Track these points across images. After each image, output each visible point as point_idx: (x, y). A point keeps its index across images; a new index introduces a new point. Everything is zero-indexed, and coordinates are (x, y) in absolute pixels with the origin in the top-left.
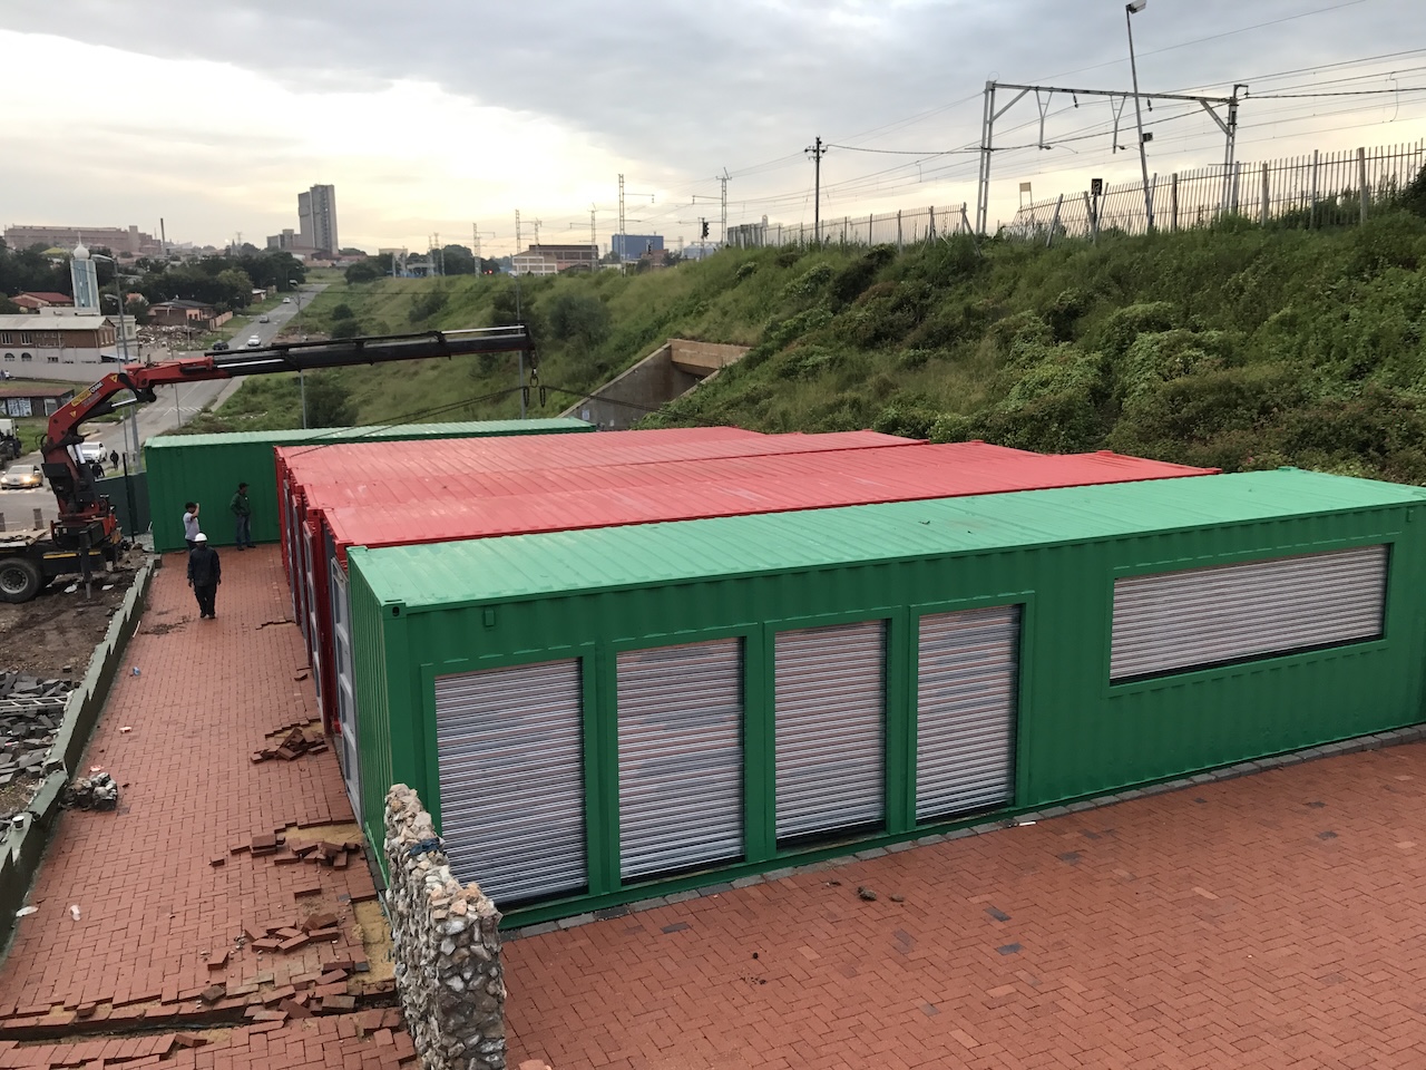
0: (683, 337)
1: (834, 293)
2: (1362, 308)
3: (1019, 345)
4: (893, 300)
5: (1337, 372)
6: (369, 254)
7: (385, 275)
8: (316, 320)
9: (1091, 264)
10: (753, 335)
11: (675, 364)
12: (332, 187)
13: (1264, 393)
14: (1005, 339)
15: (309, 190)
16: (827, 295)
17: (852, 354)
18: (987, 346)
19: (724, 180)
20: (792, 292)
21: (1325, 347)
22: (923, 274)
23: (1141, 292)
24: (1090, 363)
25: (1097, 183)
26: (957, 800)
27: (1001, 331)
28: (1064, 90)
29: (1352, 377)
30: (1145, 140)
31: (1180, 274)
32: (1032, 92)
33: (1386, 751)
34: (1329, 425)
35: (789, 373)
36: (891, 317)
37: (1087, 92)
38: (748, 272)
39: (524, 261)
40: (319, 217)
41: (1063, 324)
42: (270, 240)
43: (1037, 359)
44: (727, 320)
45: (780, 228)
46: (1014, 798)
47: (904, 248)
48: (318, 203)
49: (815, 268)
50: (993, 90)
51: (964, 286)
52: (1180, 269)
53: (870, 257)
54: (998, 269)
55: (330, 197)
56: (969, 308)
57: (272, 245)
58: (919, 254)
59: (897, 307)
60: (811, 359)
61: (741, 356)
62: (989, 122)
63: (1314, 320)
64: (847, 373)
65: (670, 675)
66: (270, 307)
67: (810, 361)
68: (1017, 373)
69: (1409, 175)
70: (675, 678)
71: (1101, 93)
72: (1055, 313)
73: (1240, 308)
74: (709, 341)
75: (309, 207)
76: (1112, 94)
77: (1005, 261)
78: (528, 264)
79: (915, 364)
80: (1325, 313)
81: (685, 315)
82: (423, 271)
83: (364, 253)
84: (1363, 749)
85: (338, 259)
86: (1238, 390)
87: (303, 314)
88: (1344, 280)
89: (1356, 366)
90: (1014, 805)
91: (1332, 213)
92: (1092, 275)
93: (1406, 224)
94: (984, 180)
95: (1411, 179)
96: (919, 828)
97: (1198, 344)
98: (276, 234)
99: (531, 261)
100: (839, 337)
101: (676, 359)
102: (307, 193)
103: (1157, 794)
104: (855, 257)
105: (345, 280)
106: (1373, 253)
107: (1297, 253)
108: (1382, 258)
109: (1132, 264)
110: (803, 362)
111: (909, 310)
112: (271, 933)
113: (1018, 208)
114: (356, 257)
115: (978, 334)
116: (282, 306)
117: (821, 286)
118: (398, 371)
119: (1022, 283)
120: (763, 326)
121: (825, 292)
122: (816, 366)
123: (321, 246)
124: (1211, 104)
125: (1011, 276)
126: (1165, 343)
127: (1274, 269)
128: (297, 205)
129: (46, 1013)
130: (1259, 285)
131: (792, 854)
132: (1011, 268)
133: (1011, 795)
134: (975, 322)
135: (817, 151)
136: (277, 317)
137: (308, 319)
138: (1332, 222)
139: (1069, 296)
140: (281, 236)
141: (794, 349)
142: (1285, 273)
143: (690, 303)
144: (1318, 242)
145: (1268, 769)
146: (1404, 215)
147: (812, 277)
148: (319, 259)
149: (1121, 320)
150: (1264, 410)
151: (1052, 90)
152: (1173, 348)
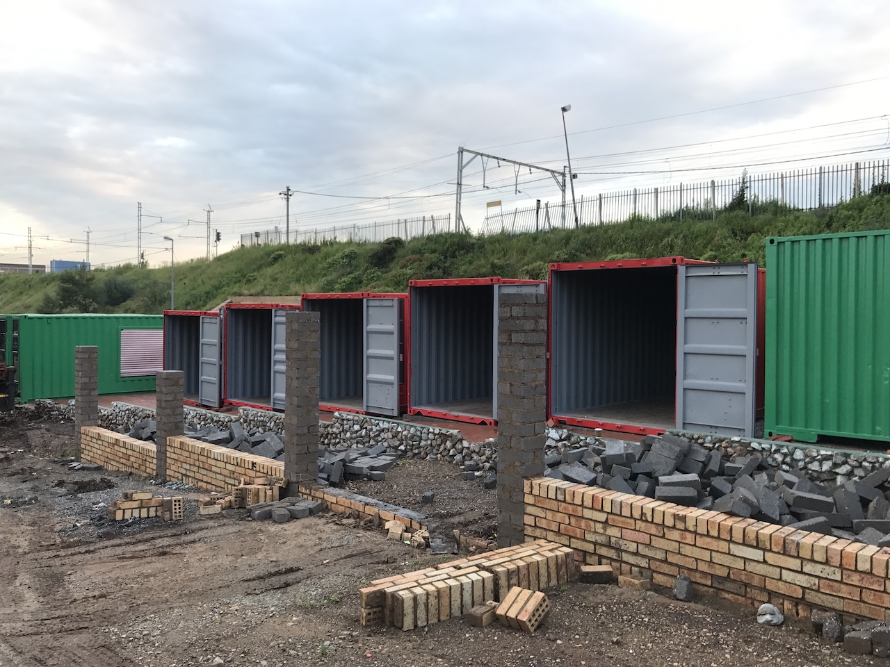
0: (241, 295)
1: (371, 264)
16: (365, 265)
22: (434, 251)
25: (539, 202)
28: (494, 157)
32: (480, 156)
36: (428, 272)
37: (504, 160)
38: (281, 256)
44: (280, 283)
49: (344, 252)
50: (462, 152)
59: (429, 269)
62: (460, 170)
71: (510, 161)
74: (269, 295)
76: (514, 162)
81: (236, 283)
93: (744, 216)
94: (458, 202)
117: (355, 261)
120: (318, 284)
121: (362, 262)
135: (287, 194)
147: (345, 256)
151: (488, 156)
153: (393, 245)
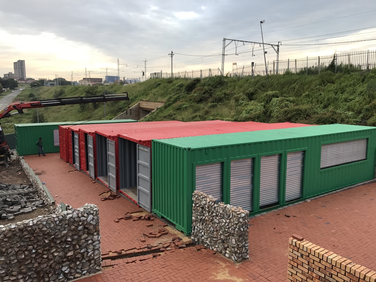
0: (143, 101)
1: (186, 90)
2: (324, 92)
3: (241, 102)
4: (203, 91)
5: (321, 107)
6: (35, 80)
7: (42, 85)
8: (23, 97)
9: (255, 82)
10: (165, 100)
11: (141, 108)
12: (24, 61)
13: (307, 111)
14: (237, 100)
15: (17, 61)
16: (184, 90)
17: (195, 104)
18: (232, 102)
19: (145, 61)
20: (174, 89)
21: (317, 101)
22: (209, 85)
23: (270, 89)
24: (261, 105)
25: (253, 63)
26: (292, 197)
27: (235, 98)
28: (241, 41)
29: (324, 108)
30: (265, 53)
31: (279, 85)
32: (234, 41)
33: (370, 184)
34: (324, 118)
35: (179, 109)
36: (203, 95)
37: (246, 42)
38: (159, 84)
39: (82, 82)
40: (20, 69)
41: (251, 96)
42: (5, 75)
43: (247, 105)
44: (156, 96)
45: (167, 73)
46: (302, 196)
47: (203, 79)
48: (20, 65)
49: (179, 84)
50: (225, 40)
51: (221, 88)
52: (278, 83)
53: (194, 81)
54: (229, 84)
55: (24, 63)
56: (225, 93)
57: (6, 76)
58: (208, 80)
59: (204, 93)
60: (184, 105)
61: (162, 105)
62: (224, 48)
63: (314, 95)
64: (195, 109)
65: (240, 167)
66: (8, 93)
67: (184, 106)
68: (243, 108)
69: (329, 63)
70: (240, 168)
71: (249, 42)
72: (248, 94)
73: (295, 92)
74: (151, 102)
75: (17, 66)
76: (252, 42)
77: (231, 82)
78: (83, 83)
79: (213, 106)
80: (316, 93)
81: (142, 95)
82: (53, 85)
83: (34, 79)
84: (365, 184)
85: (27, 81)
86: (301, 111)
87: (19, 96)
88: (318, 86)
89: (325, 105)
90: (302, 198)
91: (311, 71)
92: (256, 85)
93: (330, 74)
94: (223, 62)
95: (330, 64)
96: (286, 203)
97: (287, 101)
98: (7, 73)
99: (84, 82)
100: (190, 100)
101: (141, 106)
102: (16, 62)
103: (331, 194)
104: (189, 81)
105: (30, 87)
106: (323, 80)
107: (306, 80)
108: (325, 81)
109: (266, 82)
110: (182, 106)
111: (208, 94)
112: (151, 234)
113: (232, 69)
114: (32, 80)
115: (228, 99)
116: (12, 93)
117: (181, 88)
118: (54, 111)
119: (237, 87)
120: (167, 98)
121: (183, 89)
122: (186, 107)
123: (21, 77)
124: (274, 46)
125: (233, 85)
126: (280, 100)
127: (301, 83)
128: (13, 66)
129: (109, 254)
130: (299, 87)
131: (262, 210)
132: (233, 84)
133: (301, 196)
134: (227, 97)
135: (172, 55)
136: (11, 96)
137: (21, 97)
138: (311, 73)
139: (251, 90)
140: (8, 74)
141: (179, 103)
142: (304, 84)
143: (143, 92)
144: (310, 78)
145: (350, 188)
146: (329, 72)
147: (179, 86)
148: (21, 81)
149: (267, 95)
150: (307, 115)
151: (238, 41)
152: (282, 101)
153: (196, 82)
